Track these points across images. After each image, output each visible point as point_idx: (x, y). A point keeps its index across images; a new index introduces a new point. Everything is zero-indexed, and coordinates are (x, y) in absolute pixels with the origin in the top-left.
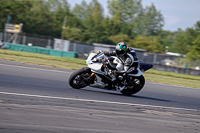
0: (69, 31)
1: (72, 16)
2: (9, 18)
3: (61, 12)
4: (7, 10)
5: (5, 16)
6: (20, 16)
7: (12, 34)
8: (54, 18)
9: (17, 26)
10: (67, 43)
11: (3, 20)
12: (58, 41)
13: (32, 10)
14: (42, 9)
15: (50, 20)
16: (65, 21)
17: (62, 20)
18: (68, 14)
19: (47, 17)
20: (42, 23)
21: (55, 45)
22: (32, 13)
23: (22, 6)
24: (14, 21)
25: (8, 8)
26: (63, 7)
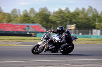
0: (100, 25)
1: (100, 17)
2: (68, 22)
3: (94, 16)
4: (67, 18)
5: (66, 21)
6: (74, 20)
7: (71, 30)
8: (91, 19)
9: (73, 25)
10: (99, 31)
11: (65, 23)
12: (94, 31)
13: (80, 16)
14: (85, 16)
15: (90, 21)
16: (97, 20)
17: (95, 20)
18: (98, 16)
19: (88, 19)
20: (85, 23)
21: (93, 33)
22: (80, 18)
23: (74, 15)
24: (71, 23)
25: (67, 17)
26: (95, 13)
